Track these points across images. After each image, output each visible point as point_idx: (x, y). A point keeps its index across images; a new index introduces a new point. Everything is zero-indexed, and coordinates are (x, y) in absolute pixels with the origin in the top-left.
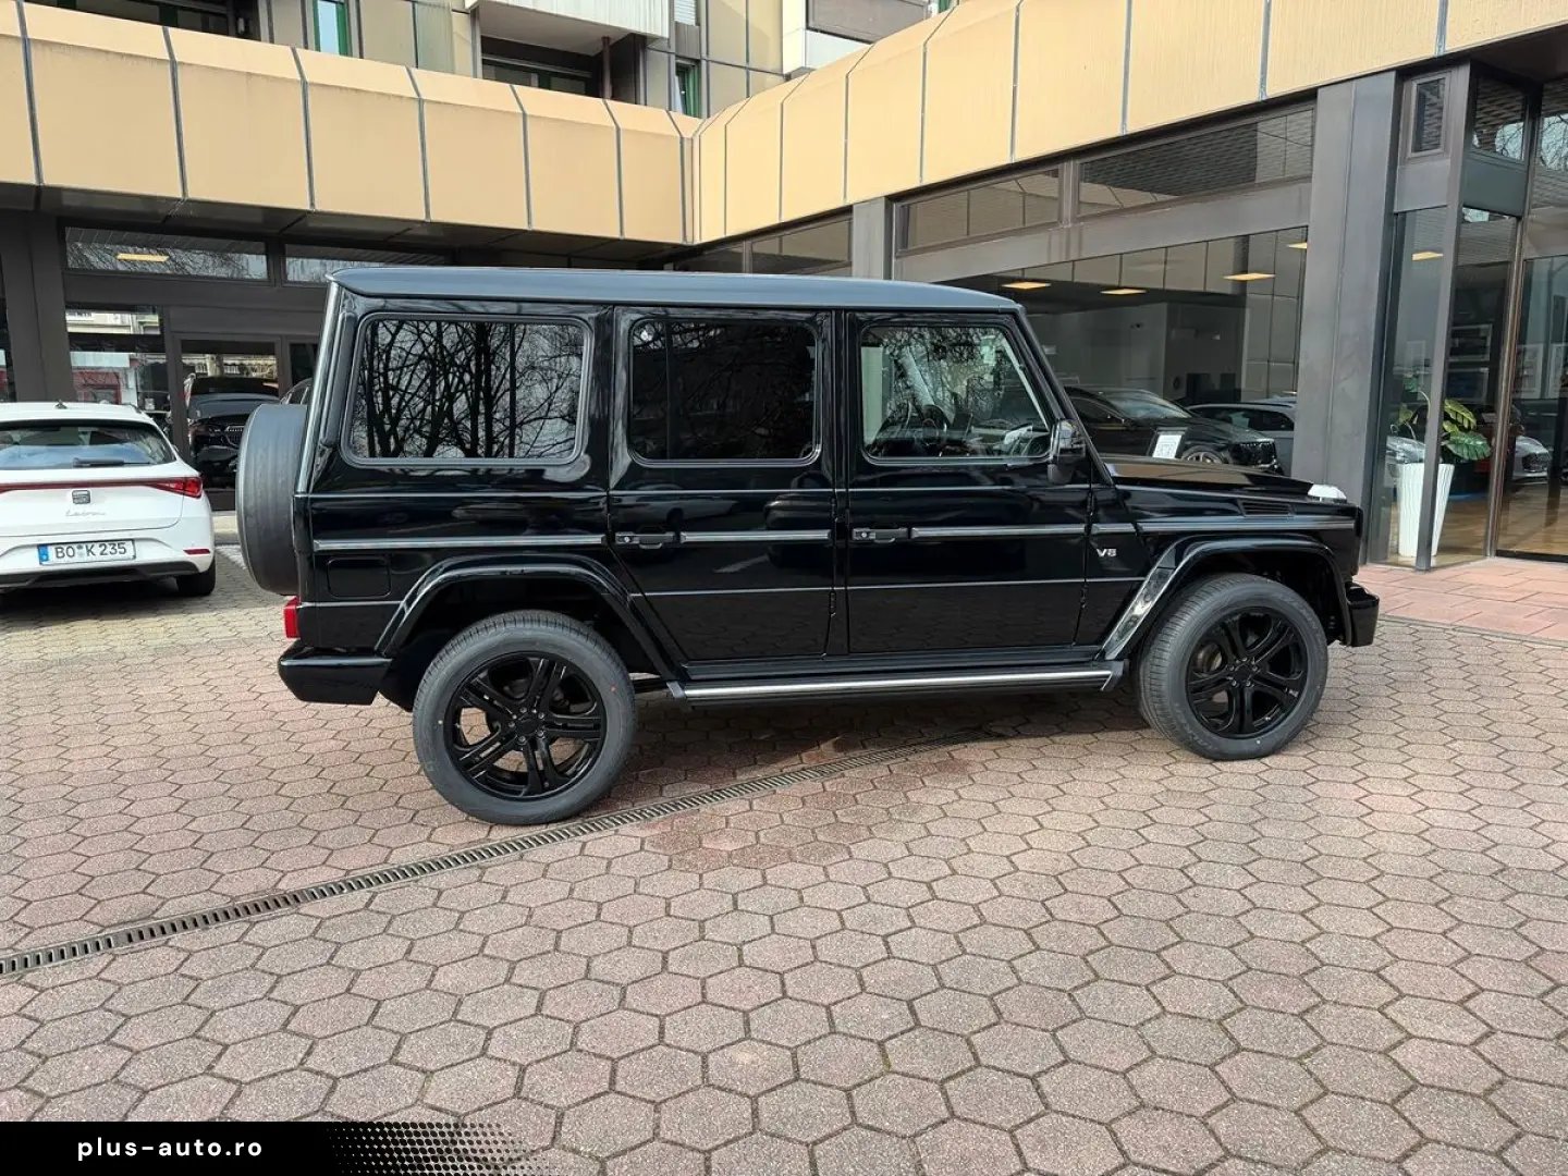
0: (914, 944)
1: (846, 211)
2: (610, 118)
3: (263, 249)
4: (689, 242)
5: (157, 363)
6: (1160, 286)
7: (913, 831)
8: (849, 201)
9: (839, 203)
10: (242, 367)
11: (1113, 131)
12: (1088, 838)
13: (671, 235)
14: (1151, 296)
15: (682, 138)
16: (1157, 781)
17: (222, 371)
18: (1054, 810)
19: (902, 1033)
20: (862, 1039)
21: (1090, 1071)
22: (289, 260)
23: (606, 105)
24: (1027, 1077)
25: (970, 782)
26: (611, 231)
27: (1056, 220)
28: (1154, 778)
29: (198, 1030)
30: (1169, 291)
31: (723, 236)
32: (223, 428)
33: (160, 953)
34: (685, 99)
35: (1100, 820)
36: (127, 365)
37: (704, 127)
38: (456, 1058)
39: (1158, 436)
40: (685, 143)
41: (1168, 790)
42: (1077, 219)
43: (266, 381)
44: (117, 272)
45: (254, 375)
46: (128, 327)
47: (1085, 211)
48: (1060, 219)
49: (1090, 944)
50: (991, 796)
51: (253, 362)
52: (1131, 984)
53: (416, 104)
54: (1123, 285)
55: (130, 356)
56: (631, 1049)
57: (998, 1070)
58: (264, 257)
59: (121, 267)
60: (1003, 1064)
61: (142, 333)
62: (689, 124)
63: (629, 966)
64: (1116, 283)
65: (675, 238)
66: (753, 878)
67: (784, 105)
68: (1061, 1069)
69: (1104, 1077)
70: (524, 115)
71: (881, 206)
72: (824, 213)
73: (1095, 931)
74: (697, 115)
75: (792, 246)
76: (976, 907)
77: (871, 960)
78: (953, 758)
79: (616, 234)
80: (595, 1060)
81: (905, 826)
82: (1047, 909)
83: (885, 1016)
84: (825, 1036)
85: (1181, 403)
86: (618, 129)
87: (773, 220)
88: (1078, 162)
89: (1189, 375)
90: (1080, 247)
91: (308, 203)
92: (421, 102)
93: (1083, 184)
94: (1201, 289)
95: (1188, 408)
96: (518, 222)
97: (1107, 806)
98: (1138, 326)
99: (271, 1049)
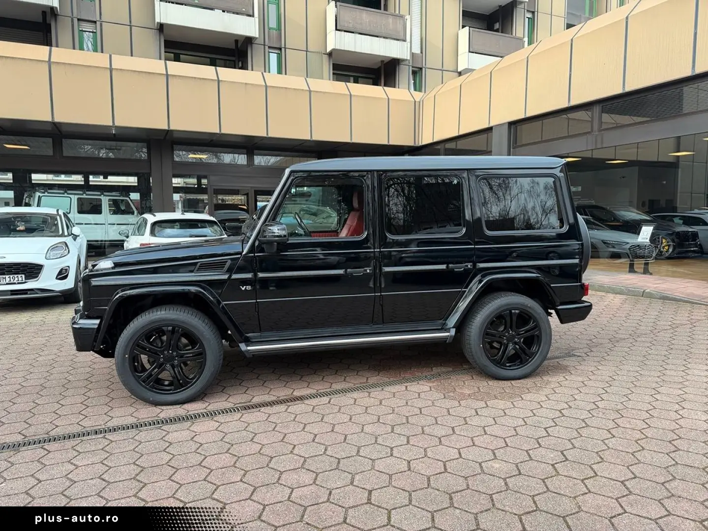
0: (558, 432)
1: (490, 129)
2: (385, 94)
3: (245, 152)
4: (417, 145)
5: (190, 198)
6: (635, 159)
7: (547, 391)
8: (492, 124)
9: (486, 126)
10: (223, 200)
11: (618, 91)
12: (629, 397)
13: (408, 142)
14: (631, 164)
15: (415, 102)
16: (658, 377)
17: (217, 201)
18: (611, 386)
19: (561, 462)
20: (544, 463)
21: (647, 482)
22: (255, 156)
23: (384, 89)
24: (620, 481)
25: (570, 374)
26: (384, 142)
27: (590, 130)
28: (656, 375)
29: (283, 439)
30: (640, 161)
31: (432, 142)
32: (225, 224)
33: (258, 414)
34: (415, 84)
35: (633, 390)
36: (179, 199)
37: (425, 96)
38: (381, 456)
39: (641, 227)
40: (416, 103)
41: (663, 380)
42: (600, 130)
43: (241, 205)
44: (188, 162)
45: (227, 203)
46: (180, 184)
47: (604, 127)
48: (592, 131)
49: (638, 436)
50: (580, 379)
51: (227, 198)
52: (660, 452)
53: (308, 93)
54: (617, 158)
55: (180, 196)
56: (449, 459)
57: (606, 478)
58: (246, 156)
59: (190, 160)
60: (608, 476)
61: (185, 186)
62: (418, 96)
63: (439, 431)
64: (614, 158)
65: (411, 144)
66: (483, 404)
67: (462, 85)
68: (634, 480)
69: (654, 485)
70: (351, 95)
71: (507, 126)
72: (479, 130)
73: (639, 432)
74: (420, 91)
75: (461, 145)
76: (583, 420)
77: (541, 436)
78: (560, 364)
79: (386, 143)
80: (436, 461)
81: (544, 389)
82: (615, 423)
83: (552, 456)
84: (528, 461)
85: (648, 213)
86: (388, 99)
87: (455, 134)
88: (601, 105)
89: (650, 201)
90: (602, 143)
91: (266, 134)
92: (310, 91)
93: (603, 114)
94: (656, 160)
95: (651, 215)
96: (347, 140)
97: (635, 385)
98: (623, 177)
99: (312, 447)
